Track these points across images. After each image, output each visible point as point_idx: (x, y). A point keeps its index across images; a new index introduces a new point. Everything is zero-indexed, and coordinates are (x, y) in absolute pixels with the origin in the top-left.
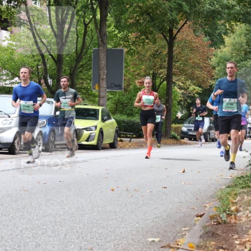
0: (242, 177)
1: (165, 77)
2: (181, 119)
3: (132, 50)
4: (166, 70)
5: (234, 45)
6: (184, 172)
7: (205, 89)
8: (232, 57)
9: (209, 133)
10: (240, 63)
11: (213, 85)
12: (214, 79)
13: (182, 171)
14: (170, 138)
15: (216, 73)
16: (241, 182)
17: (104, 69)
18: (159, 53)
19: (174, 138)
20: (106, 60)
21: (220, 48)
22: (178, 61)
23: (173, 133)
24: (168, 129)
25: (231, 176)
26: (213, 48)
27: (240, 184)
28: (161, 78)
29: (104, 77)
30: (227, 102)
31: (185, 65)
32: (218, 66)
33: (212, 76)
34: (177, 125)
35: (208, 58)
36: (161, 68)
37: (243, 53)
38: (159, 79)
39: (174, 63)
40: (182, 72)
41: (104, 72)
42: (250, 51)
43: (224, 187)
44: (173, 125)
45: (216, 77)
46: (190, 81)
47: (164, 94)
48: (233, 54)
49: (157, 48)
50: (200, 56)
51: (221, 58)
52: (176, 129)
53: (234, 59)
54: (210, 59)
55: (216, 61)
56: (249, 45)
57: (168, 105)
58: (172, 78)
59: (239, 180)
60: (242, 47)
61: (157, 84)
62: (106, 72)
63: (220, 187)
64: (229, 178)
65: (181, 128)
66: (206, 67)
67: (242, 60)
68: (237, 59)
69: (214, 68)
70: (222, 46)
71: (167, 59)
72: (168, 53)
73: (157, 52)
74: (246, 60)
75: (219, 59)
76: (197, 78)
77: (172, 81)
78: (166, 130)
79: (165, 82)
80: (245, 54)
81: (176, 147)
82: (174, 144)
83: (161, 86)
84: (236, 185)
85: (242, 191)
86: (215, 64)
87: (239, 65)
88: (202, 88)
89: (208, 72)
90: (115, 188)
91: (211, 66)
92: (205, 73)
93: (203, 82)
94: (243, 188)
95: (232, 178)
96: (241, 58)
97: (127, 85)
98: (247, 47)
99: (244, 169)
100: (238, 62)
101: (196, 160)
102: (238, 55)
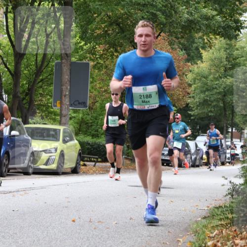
0: (220, 207)
3: (100, 63)
5: (212, 60)
7: (180, 108)
8: (211, 74)
10: (219, 80)
11: (189, 103)
12: (190, 97)
16: (219, 213)
17: (67, 85)
20: (69, 74)
21: (197, 64)
25: (208, 207)
26: (190, 64)
27: (217, 215)
29: (67, 93)
32: (195, 84)
33: (188, 93)
35: (183, 74)
37: (222, 69)
41: (67, 88)
42: (230, 68)
43: (200, 219)
45: (191, 95)
48: (212, 71)
51: (198, 73)
53: (212, 76)
54: (186, 75)
55: (192, 77)
56: (229, 61)
59: (216, 210)
62: (69, 87)
63: (195, 219)
64: (206, 208)
66: (181, 84)
67: (221, 78)
68: (216, 76)
69: (190, 85)
70: (199, 62)
74: (226, 77)
75: (195, 76)
80: (225, 71)
84: (213, 216)
85: (220, 223)
86: (191, 82)
87: (217, 82)
88: (176, 107)
89: (184, 89)
90: (77, 218)
91: (187, 83)
92: (181, 90)
93: (179, 100)
94: (221, 220)
95: (209, 208)
96: (221, 75)
97: (92, 103)
98: (227, 63)
99: (223, 199)
100: (217, 79)
101: (169, 188)
102: (217, 71)
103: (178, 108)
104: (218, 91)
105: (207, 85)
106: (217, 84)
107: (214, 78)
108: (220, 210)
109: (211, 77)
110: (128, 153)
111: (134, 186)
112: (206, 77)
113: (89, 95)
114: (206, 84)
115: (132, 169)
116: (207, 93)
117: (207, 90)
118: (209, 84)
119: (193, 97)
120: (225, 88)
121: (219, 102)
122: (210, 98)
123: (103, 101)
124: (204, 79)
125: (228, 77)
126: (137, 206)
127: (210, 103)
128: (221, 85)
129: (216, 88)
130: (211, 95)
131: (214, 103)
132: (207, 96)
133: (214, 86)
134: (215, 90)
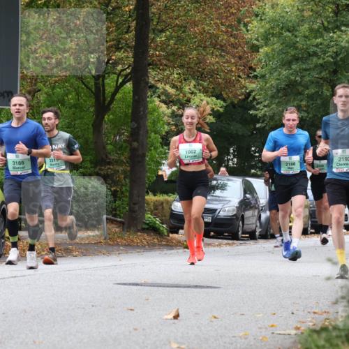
0: (324, 329)
1: (128, 71)
2: (170, 181)
4: (131, 55)
6: (176, 317)
7: (232, 103)
8: (303, 20)
9: (243, 216)
10: (322, 36)
11: (252, 91)
12: (256, 77)
13: (171, 316)
14: (143, 230)
15: (260, 61)
16: (321, 343)
18: (114, 9)
19: (153, 229)
22: (162, 31)
23: (149, 216)
24: (136, 207)
25: (297, 328)
28: (119, 75)
30: (339, 154)
31: (180, 40)
32: (266, 45)
33: (251, 68)
34: (161, 198)
35: (239, 21)
36: (118, 49)
38: (115, 76)
39: (151, 36)
40: (171, 58)
42: (347, 6)
44: (150, 197)
45: (259, 71)
46: (193, 82)
47: (126, 115)
48: (306, 14)
50: (220, 17)
51: (273, 20)
52: (158, 208)
53: (306, 26)
54: (246, 25)
55: (262, 30)
57: (135, 144)
58: (146, 74)
59: (315, 336)
61: (109, 90)
64: (293, 332)
65: (169, 204)
66: (234, 46)
67: (327, 29)
68: (316, 27)
69: (255, 49)
71: (134, 24)
72: (137, 8)
74: (338, 28)
75: (268, 26)
76: (213, 73)
77: (147, 83)
78: (132, 211)
79: (129, 86)
80: (336, 13)
81: (157, 252)
82: (152, 247)
83: (118, 96)
86: (257, 40)
87: (319, 40)
88: (224, 100)
89: (240, 58)
91: (247, 43)
92: (233, 61)
93: (229, 83)
95: (299, 332)
96: (326, 23)
99: (331, 310)
100: (316, 33)
101: (208, 287)
102: (318, 14)
103: (229, 101)
104: (321, 61)
105: (296, 48)
106: (317, 46)
107: (311, 30)
108: (324, 335)
109: (304, 28)
110: (115, 209)
111: (130, 284)
112: (292, 30)
113: (19, 75)
114: (294, 45)
115: (125, 245)
116: (294, 67)
117: (296, 59)
118: (300, 46)
119: (263, 76)
120: (337, 54)
121: (321, 86)
122: (302, 77)
123: (53, 88)
124: (290, 34)
125: (343, 28)
126: (136, 329)
127: (301, 89)
128: (328, 46)
129: (315, 54)
130: (306, 70)
131: (312, 90)
132: (296, 73)
133: (312, 50)
134: (315, 59)
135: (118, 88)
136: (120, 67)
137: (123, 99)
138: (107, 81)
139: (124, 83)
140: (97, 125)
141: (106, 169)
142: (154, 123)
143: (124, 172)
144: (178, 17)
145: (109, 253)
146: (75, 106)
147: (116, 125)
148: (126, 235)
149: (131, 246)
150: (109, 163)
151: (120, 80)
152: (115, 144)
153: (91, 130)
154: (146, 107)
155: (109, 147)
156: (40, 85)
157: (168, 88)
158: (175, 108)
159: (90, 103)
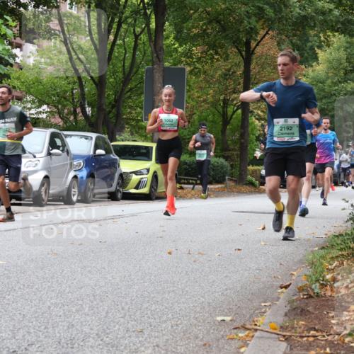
0: (341, 235)
3: (197, 68)
5: (330, 62)
6: (264, 229)
8: (328, 78)
10: (338, 85)
13: (261, 228)
14: (246, 184)
16: (339, 242)
18: (233, 73)
19: (251, 184)
20: (162, 82)
21: (312, 66)
23: (249, 177)
24: (243, 172)
25: (326, 234)
26: (303, 67)
27: (338, 244)
28: (235, 106)
29: (160, 104)
30: (281, 124)
34: (256, 168)
37: (342, 72)
38: (232, 107)
42: (351, 70)
43: (317, 249)
44: (250, 168)
47: (238, 126)
48: (330, 75)
49: (230, 66)
51: (313, 78)
52: (254, 173)
53: (330, 80)
56: (350, 62)
57: (243, 141)
59: (336, 238)
60: (341, 64)
61: (230, 113)
63: (311, 249)
64: (324, 236)
65: (260, 171)
67: (340, 82)
68: (335, 81)
70: (314, 64)
71: (242, 80)
72: (244, 72)
73: (229, 71)
74: (346, 81)
77: (249, 110)
78: (241, 174)
79: (240, 111)
80: (345, 74)
81: (254, 196)
82: (251, 193)
83: (234, 116)
84: (332, 245)
85: (340, 253)
87: (336, 88)
90: (174, 249)
94: (341, 250)
95: (327, 236)
96: (340, 79)
97: (190, 115)
98: (348, 64)
99: (344, 225)
100: (335, 84)
102: (336, 75)
105: (325, 92)
106: (335, 90)
107: (332, 82)
108: (340, 238)
109: (329, 82)
110: (232, 174)
112: (323, 82)
114: (323, 90)
115: (237, 192)
116: (324, 101)
117: (325, 97)
118: (326, 90)
122: (328, 106)
123: (202, 113)
124: (321, 85)
125: (348, 82)
126: (243, 235)
127: (327, 112)
128: (341, 91)
129: (334, 95)
130: (330, 103)
132: (325, 104)
133: (333, 92)
135: (234, 112)
136: (235, 102)
137: (236, 118)
138: (229, 109)
139: (237, 110)
140: (223, 131)
141: (228, 154)
142: (252, 130)
143: (237, 155)
144: (265, 76)
145: (229, 196)
146: (212, 122)
147: (233, 131)
148: (238, 187)
149: (240, 192)
150: (230, 150)
151: (235, 108)
152: (232, 140)
153: (220, 134)
154: (248, 121)
155: (229, 142)
156: (195, 111)
157: (259, 112)
158: (263, 122)
159: (220, 120)
